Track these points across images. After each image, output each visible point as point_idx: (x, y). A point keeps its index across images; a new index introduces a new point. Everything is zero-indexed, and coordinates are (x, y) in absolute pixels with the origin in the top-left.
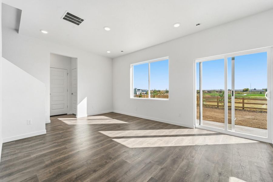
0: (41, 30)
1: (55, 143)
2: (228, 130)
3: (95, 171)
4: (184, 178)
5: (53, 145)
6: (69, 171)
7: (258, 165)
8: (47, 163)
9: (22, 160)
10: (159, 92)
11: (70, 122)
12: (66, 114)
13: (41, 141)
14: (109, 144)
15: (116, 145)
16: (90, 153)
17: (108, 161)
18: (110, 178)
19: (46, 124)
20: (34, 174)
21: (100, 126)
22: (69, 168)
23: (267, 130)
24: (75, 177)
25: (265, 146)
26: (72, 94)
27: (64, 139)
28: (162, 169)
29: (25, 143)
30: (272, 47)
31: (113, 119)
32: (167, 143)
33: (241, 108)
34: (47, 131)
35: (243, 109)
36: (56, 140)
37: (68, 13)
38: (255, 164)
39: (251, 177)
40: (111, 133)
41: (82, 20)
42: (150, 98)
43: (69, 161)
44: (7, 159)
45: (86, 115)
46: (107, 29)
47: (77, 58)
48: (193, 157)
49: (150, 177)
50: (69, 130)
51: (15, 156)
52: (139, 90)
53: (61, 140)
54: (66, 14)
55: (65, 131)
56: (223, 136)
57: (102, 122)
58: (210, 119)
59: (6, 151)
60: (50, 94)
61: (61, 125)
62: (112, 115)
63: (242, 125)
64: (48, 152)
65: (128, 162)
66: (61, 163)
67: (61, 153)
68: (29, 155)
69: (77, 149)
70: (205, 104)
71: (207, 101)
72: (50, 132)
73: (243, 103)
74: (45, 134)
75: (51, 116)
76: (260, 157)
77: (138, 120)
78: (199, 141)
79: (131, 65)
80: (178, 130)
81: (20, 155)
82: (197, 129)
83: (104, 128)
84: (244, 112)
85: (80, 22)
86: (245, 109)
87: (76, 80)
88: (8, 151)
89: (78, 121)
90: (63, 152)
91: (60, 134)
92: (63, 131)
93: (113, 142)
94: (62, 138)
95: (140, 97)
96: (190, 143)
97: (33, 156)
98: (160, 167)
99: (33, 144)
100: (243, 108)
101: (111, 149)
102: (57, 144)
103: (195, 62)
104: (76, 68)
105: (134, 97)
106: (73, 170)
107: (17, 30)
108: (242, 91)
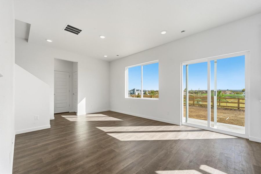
0: (46, 39)
1: (57, 135)
2: (210, 127)
3: (87, 157)
4: (159, 163)
5: (55, 137)
6: (67, 156)
7: (228, 156)
8: (50, 150)
9: (31, 147)
10: (157, 92)
11: (71, 119)
12: (69, 112)
13: (46, 134)
14: (101, 137)
15: (108, 138)
16: (86, 143)
17: (99, 150)
18: (99, 162)
19: (51, 121)
20: (40, 157)
21: (96, 123)
22: (67, 154)
23: (244, 127)
24: (72, 160)
25: (242, 141)
26: (74, 94)
27: (65, 133)
28: (142, 156)
29: (33, 135)
30: (249, 51)
31: (110, 116)
32: (153, 137)
33: (236, 108)
34: (51, 126)
35: (239, 109)
36: (58, 133)
37: (68, 26)
38: (226, 155)
39: (217, 164)
40: (105, 129)
41: (81, 31)
42: (142, 97)
43: (67, 149)
44: (20, 146)
45: (85, 113)
46: (102, 37)
47: (77, 62)
48: (172, 148)
49: (131, 162)
50: (70, 125)
51: (25, 145)
52: (138, 90)
53: (63, 133)
54: (66, 26)
55: (66, 126)
56: (205, 132)
57: (98, 119)
58: (202, 118)
59: (18, 141)
60: (54, 94)
61: (63, 121)
62: (109, 113)
63: (233, 124)
64: (51, 142)
65: (116, 150)
66: (61, 150)
67: (62, 143)
68: (37, 144)
69: (75, 140)
70: (201, 104)
71: (203, 101)
72: (54, 127)
73: (239, 103)
74: (50, 128)
75: (55, 114)
76: (233, 150)
77: (131, 117)
78: (182, 136)
79: (126, 67)
80: (165, 126)
81: (29, 143)
82: (183, 126)
83: (100, 124)
84: (238, 112)
85: (79, 32)
86: (240, 108)
87: (77, 82)
88: (20, 141)
89: (78, 118)
90: (64, 142)
91: (62, 128)
92: (65, 126)
93: (106, 136)
94: (63, 132)
95: (138, 97)
96: (173, 137)
97: (39, 145)
98: (141, 155)
99: (39, 136)
100: (239, 107)
101: (103, 141)
102: (59, 136)
103: (182, 65)
104: (77, 71)
105: (129, 97)
106: (71, 155)
107: (27, 40)
108: (241, 91)
